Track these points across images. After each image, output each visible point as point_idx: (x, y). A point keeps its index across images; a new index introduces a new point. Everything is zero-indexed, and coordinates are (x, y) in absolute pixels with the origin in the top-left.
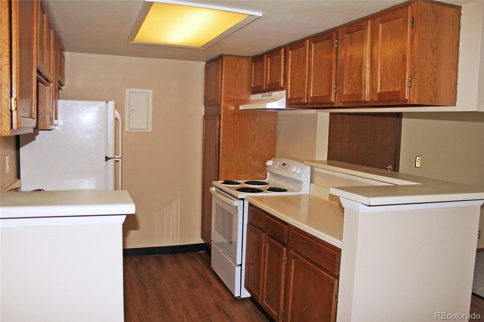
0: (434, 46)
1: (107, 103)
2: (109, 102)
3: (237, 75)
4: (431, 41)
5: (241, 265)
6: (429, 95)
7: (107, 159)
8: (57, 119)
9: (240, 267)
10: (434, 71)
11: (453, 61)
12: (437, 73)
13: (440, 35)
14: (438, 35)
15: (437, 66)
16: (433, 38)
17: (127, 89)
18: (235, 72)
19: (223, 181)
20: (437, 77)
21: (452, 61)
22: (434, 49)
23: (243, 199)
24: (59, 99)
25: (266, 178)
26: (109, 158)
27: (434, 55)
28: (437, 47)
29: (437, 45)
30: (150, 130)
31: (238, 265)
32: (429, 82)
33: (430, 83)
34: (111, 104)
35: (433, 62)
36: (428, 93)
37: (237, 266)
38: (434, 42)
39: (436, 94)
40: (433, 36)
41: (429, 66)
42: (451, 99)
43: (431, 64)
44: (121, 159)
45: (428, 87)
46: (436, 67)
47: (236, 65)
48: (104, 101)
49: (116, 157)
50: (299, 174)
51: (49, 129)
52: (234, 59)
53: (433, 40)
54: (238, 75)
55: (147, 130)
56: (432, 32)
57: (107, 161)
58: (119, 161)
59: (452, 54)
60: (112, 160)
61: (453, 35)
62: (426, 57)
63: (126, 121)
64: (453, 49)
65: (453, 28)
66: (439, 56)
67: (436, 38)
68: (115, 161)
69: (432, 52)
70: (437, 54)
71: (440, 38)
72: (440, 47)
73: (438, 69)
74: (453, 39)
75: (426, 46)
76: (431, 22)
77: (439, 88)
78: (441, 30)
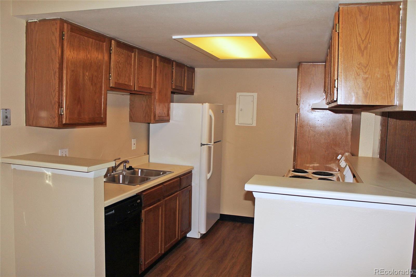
0: (362, 46)
1: (203, 104)
4: (358, 43)
6: (357, 95)
7: (202, 145)
8: (169, 116)
12: (368, 73)
13: (370, 34)
14: (369, 35)
15: (367, 66)
16: (361, 39)
17: (237, 93)
18: (311, 76)
20: (368, 77)
21: (389, 58)
22: (363, 50)
27: (363, 55)
28: (366, 48)
29: (367, 45)
30: (254, 125)
32: (357, 82)
34: (206, 105)
35: (361, 63)
38: (363, 43)
39: (367, 93)
40: (361, 37)
41: (357, 67)
42: (388, 98)
43: (359, 65)
49: (209, 144)
51: (153, 122)
53: (361, 42)
55: (251, 124)
56: (359, 34)
57: (202, 146)
58: (211, 147)
59: (388, 52)
60: (205, 146)
61: (390, 33)
62: (352, 58)
63: (237, 118)
64: (390, 47)
65: (390, 26)
66: (370, 56)
67: (365, 39)
68: (209, 146)
69: (360, 53)
70: (367, 55)
71: (371, 38)
72: (370, 47)
73: (369, 69)
74: (390, 37)
75: (351, 48)
76: (357, 25)
77: (371, 87)
78: (371, 30)
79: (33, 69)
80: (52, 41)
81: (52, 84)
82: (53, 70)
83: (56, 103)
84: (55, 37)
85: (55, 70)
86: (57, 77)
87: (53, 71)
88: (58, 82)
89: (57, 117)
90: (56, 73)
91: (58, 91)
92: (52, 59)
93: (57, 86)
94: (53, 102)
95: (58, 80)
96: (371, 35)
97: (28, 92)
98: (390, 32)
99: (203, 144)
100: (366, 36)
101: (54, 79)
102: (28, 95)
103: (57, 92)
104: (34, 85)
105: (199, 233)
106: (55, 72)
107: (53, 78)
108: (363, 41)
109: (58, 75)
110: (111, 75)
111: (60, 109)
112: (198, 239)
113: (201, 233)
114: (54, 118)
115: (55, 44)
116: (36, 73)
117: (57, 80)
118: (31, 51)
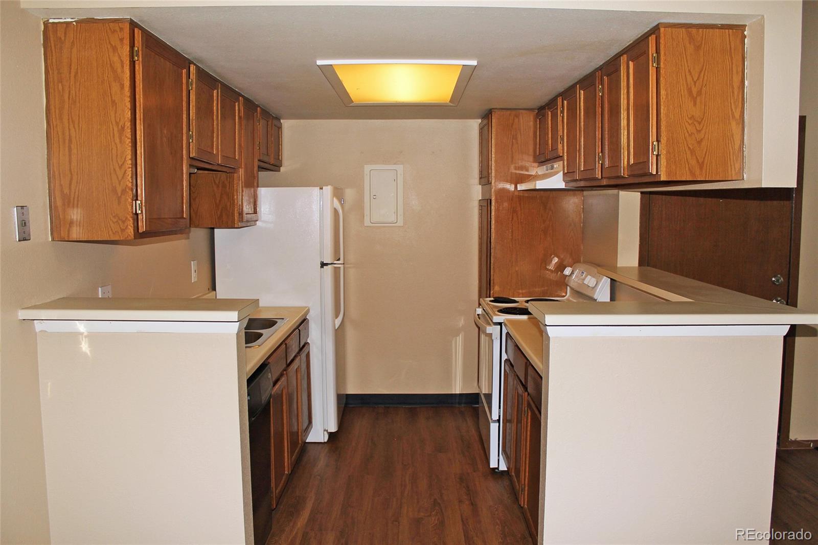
0: (694, 91)
1: (321, 189)
2: (324, 187)
3: (515, 137)
4: (687, 85)
5: (499, 421)
6: (688, 165)
7: (323, 265)
8: (256, 213)
9: (498, 424)
10: (697, 130)
11: (734, 110)
12: (703, 132)
13: (705, 72)
14: (702, 74)
15: (702, 121)
16: (693, 79)
17: (366, 166)
18: (512, 134)
19: (492, 299)
20: (704, 137)
21: (732, 109)
22: (695, 96)
23: (500, 324)
24: (259, 186)
25: (566, 295)
26: (327, 264)
27: (695, 104)
28: (699, 93)
29: (701, 89)
30: (400, 223)
31: (494, 421)
32: (688, 145)
33: (689, 148)
34: (328, 190)
35: (693, 116)
36: (686, 163)
37: (492, 422)
38: (695, 85)
39: (703, 162)
40: (692, 77)
41: (687, 122)
42: (733, 169)
43: (690, 118)
44: (343, 265)
45: (686, 154)
46: (700, 123)
47: (513, 124)
48: (317, 187)
49: (335, 262)
50: (593, 288)
51: (237, 226)
52: (510, 115)
53: (693, 83)
54: (516, 139)
55: (396, 223)
56: (689, 71)
57: (323, 267)
58: (340, 267)
59: (731, 100)
60: (329, 266)
61: (732, 71)
62: (680, 108)
63: (367, 212)
64: (733, 92)
65: (732, 61)
66: (705, 105)
67: (698, 79)
68: (335, 267)
69: (691, 101)
70: (701, 103)
71: (706, 78)
72: (706, 92)
73: (705, 126)
74: (732, 77)
75: (679, 92)
76: (686, 57)
77: (707, 153)
78: (706, 66)
79: (65, 121)
80: (111, 65)
81: (114, 152)
82: (117, 124)
83: (128, 190)
84: (120, 57)
85: (121, 124)
86: (129, 138)
87: (118, 126)
88: (130, 148)
89: (131, 219)
90: (124, 130)
91: (130, 166)
92: (113, 102)
93: (129, 157)
94: (119, 190)
95: (130, 144)
96: (706, 74)
97: (54, 171)
98: (732, 69)
99: (324, 262)
100: (699, 75)
101: (121, 142)
102: (54, 176)
103: (129, 168)
104: (70, 156)
105: (326, 433)
106: (123, 128)
107: (117, 141)
108: (695, 83)
109: (130, 133)
110: (191, 133)
111: (134, 202)
112: (325, 442)
113: (329, 431)
114: (124, 222)
115: (119, 70)
116: (73, 130)
117: (128, 144)
118: (60, 85)
